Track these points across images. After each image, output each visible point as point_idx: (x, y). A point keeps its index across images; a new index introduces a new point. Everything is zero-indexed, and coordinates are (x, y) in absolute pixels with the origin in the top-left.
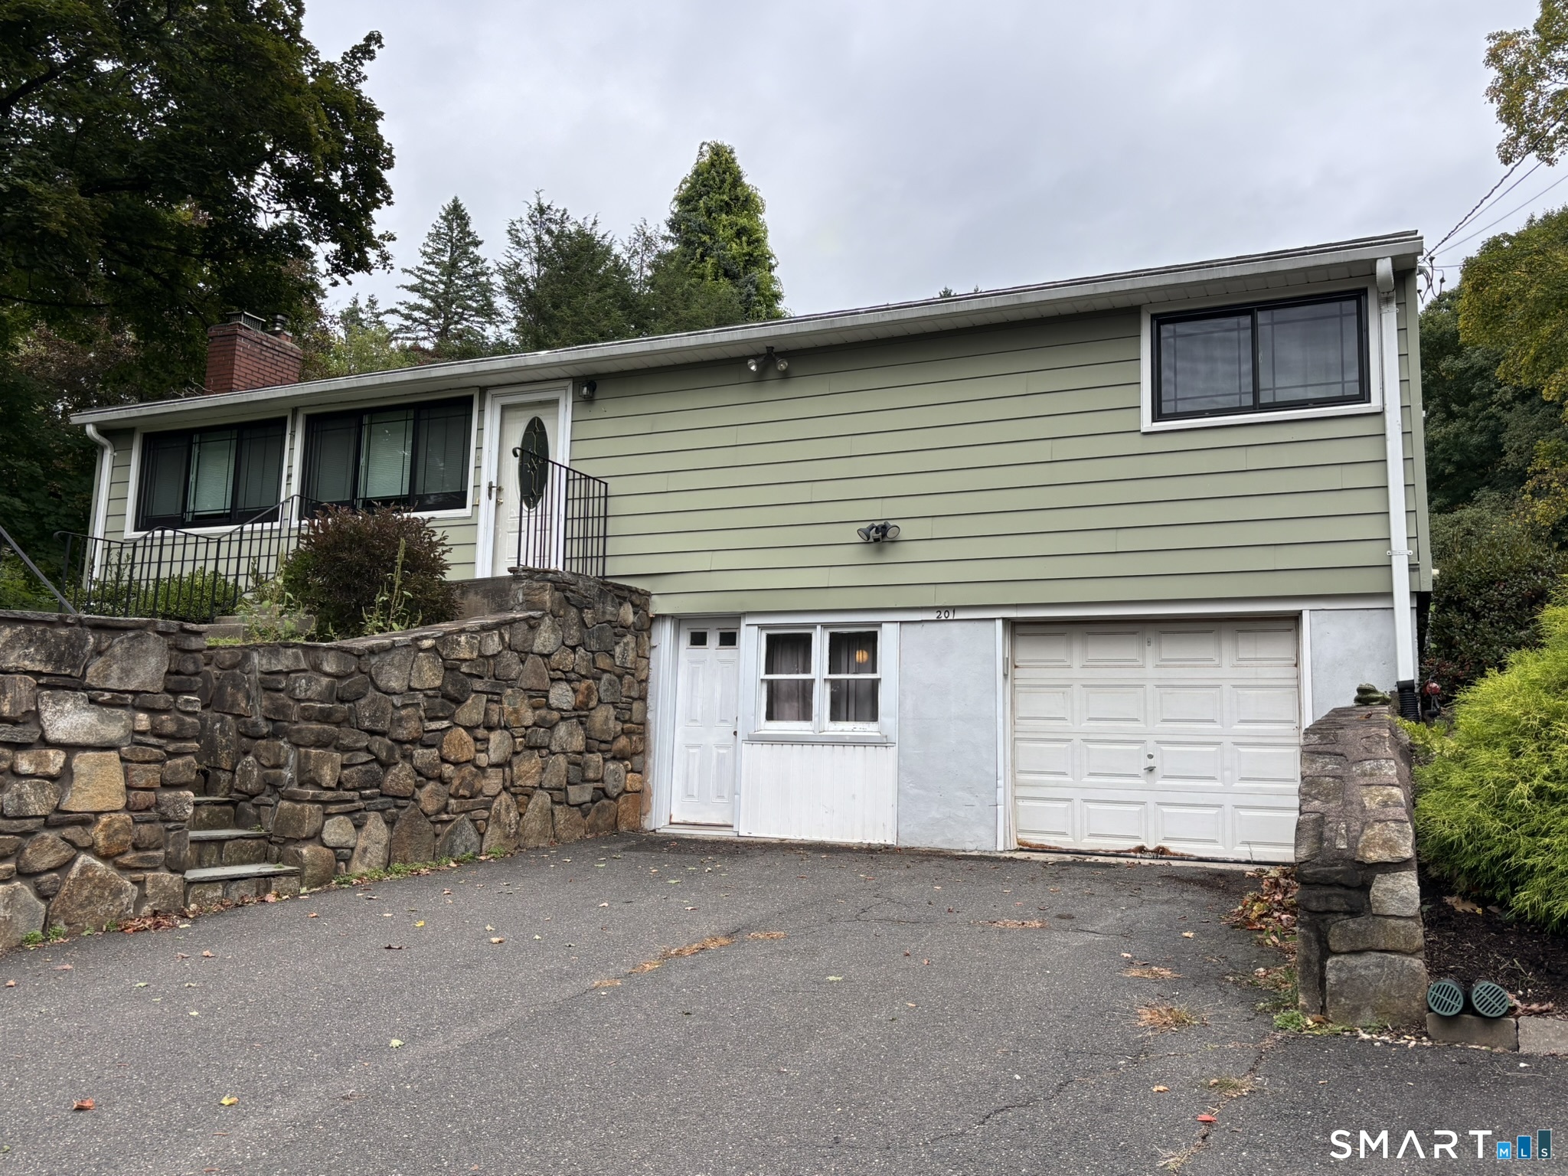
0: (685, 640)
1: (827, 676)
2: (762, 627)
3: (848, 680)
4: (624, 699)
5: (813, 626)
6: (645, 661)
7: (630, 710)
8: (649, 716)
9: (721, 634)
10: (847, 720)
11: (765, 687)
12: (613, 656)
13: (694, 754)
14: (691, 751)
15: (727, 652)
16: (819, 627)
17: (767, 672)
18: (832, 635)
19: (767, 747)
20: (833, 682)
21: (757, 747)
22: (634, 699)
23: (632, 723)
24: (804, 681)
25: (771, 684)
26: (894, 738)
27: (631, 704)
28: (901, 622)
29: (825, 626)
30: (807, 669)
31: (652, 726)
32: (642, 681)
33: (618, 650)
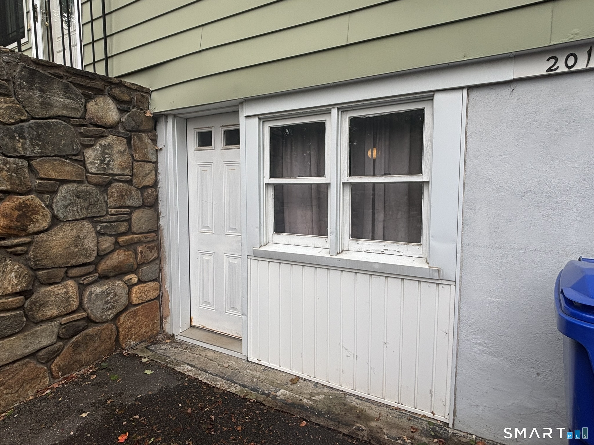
0: (193, 140)
1: (346, 179)
2: (263, 118)
3: (374, 184)
4: (113, 211)
5: (326, 110)
6: (148, 167)
7: (129, 221)
8: (162, 222)
9: (226, 132)
10: (373, 238)
11: (271, 192)
12: (83, 163)
13: (207, 261)
14: (206, 258)
15: (231, 152)
16: (334, 111)
17: (273, 175)
18: (353, 122)
19: (274, 266)
20: (354, 187)
21: (263, 264)
22: (134, 208)
23: (133, 233)
24: (318, 185)
25: (279, 190)
26: (450, 272)
27: (130, 214)
28: (470, 88)
29: (343, 108)
30: (320, 172)
31: (165, 233)
32: (146, 187)
33: (91, 155)
